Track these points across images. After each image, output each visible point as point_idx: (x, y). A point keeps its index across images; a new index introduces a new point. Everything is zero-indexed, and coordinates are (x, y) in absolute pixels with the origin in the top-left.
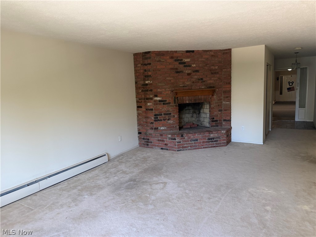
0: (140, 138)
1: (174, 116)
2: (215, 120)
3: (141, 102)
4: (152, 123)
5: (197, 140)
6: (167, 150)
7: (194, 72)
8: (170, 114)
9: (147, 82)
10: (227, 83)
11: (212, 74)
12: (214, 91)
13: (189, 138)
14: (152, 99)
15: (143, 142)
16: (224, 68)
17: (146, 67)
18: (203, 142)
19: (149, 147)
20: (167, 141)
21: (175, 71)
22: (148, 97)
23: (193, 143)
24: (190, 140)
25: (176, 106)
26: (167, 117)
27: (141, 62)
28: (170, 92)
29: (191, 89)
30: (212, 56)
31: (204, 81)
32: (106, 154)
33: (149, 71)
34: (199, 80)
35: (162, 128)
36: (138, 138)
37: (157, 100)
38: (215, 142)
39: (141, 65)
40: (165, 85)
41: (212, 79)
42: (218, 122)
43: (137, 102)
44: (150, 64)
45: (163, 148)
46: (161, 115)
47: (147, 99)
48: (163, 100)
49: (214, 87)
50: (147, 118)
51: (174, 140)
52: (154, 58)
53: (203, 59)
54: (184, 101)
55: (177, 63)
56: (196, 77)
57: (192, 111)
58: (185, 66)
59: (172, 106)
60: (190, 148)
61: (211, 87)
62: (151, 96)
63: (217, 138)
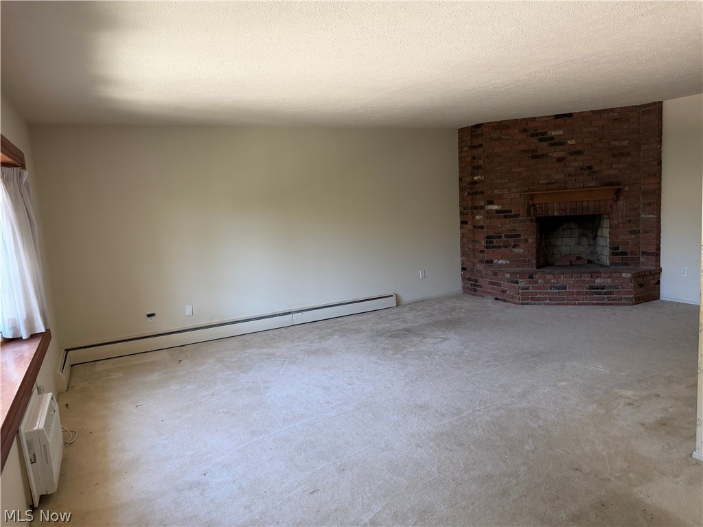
0: (464, 278)
1: (526, 241)
2: (620, 251)
3: (467, 214)
4: (482, 252)
5: (564, 288)
6: (505, 301)
7: (571, 154)
8: (519, 236)
9: (476, 178)
10: (649, 175)
11: (614, 156)
12: (618, 193)
13: (548, 282)
14: (482, 208)
15: (469, 285)
16: (644, 144)
17: (475, 152)
18: (578, 293)
19: (477, 295)
20: (506, 285)
21: (530, 155)
22: (477, 204)
23: (555, 294)
24: (548, 286)
25: (531, 221)
26: (512, 241)
27: (469, 143)
28: (518, 194)
29: (566, 188)
30: (615, 119)
31: (596, 172)
32: (394, 295)
33: (480, 158)
34: (582, 169)
35: (500, 262)
36: (461, 278)
37: (492, 210)
38: (605, 294)
39: (469, 147)
40: (509, 182)
41: (614, 166)
42: (629, 256)
43: (462, 214)
44: (481, 146)
45: (499, 297)
46: (500, 237)
47: (476, 208)
48: (505, 209)
49: (618, 184)
50: (474, 241)
51: (515, 283)
52: (489, 134)
53: (592, 129)
54: (549, 213)
55: (535, 140)
56: (576, 164)
57: (577, 232)
58: (552, 145)
59: (522, 221)
60: (548, 301)
61: (611, 184)
62: (482, 204)
63: (610, 287)
